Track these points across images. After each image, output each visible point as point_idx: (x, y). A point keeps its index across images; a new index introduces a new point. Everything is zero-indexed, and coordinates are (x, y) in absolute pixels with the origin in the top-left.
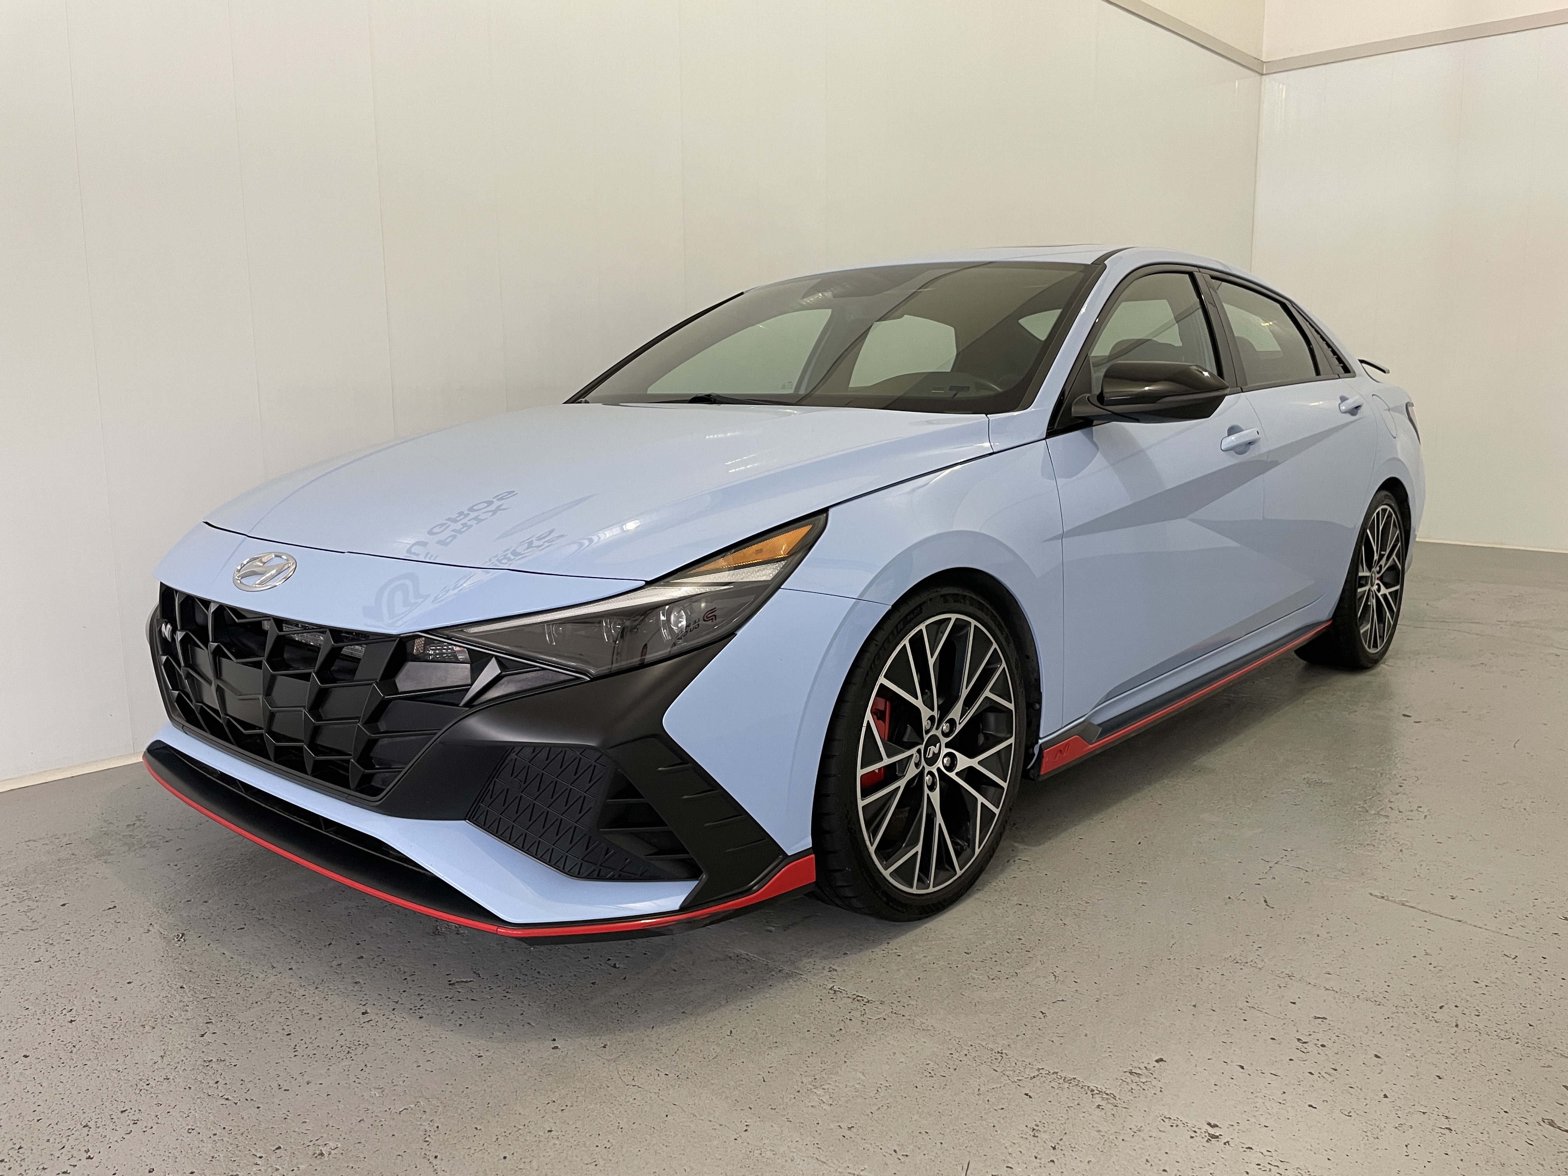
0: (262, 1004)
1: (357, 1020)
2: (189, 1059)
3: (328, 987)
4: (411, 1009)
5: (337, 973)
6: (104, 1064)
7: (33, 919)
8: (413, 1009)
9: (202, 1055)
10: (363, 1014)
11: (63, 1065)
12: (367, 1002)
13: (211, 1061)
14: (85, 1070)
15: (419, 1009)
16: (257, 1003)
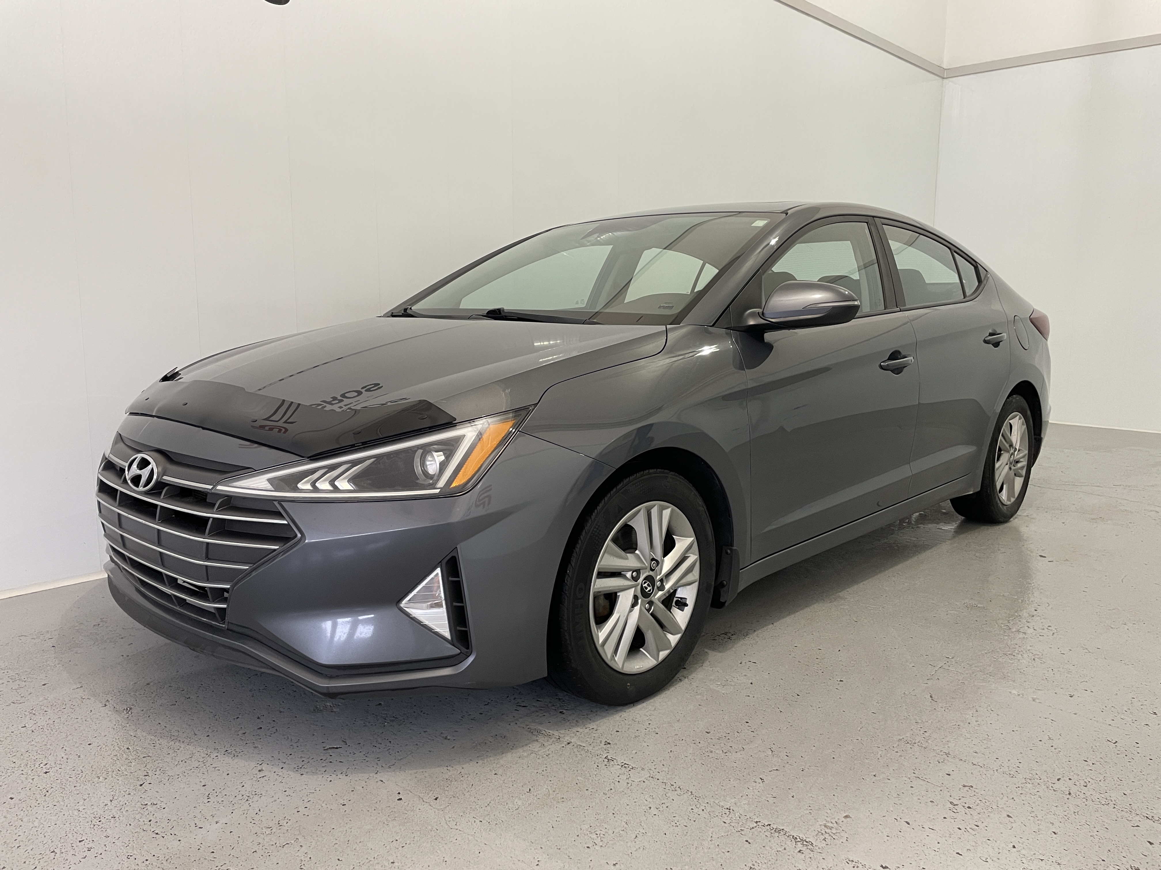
0: (185, 762)
1: (255, 776)
2: (131, 802)
3: (235, 750)
4: (295, 768)
5: (242, 740)
6: (68, 806)
7: (22, 695)
8: (297, 768)
9: (140, 799)
10: (259, 771)
11: (39, 805)
12: (263, 762)
13: (147, 804)
14: (54, 809)
15: (301, 768)
16: (182, 761)
